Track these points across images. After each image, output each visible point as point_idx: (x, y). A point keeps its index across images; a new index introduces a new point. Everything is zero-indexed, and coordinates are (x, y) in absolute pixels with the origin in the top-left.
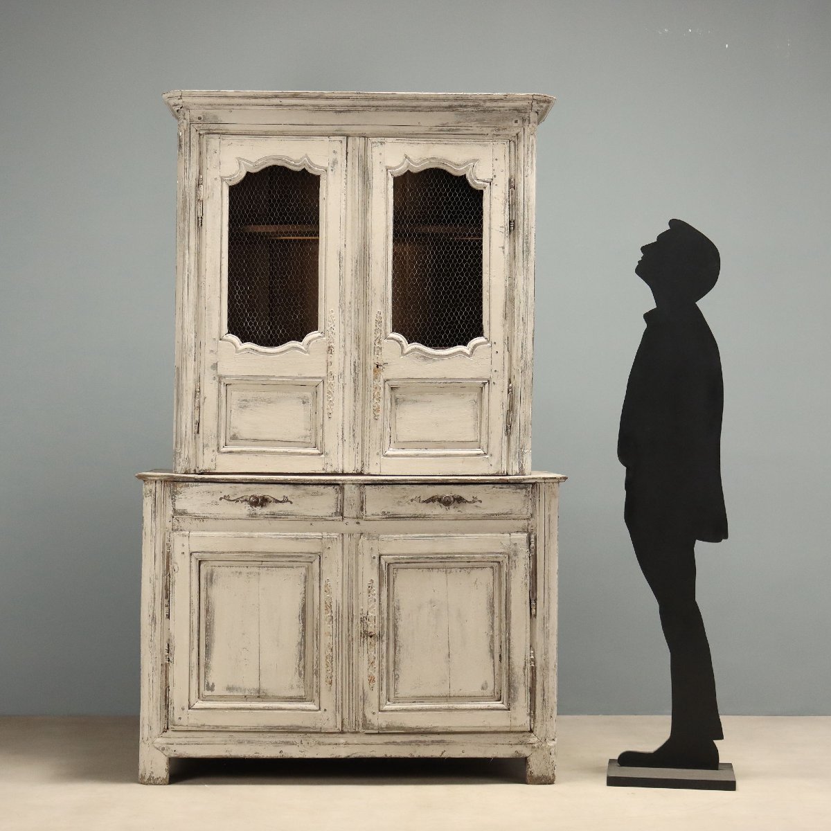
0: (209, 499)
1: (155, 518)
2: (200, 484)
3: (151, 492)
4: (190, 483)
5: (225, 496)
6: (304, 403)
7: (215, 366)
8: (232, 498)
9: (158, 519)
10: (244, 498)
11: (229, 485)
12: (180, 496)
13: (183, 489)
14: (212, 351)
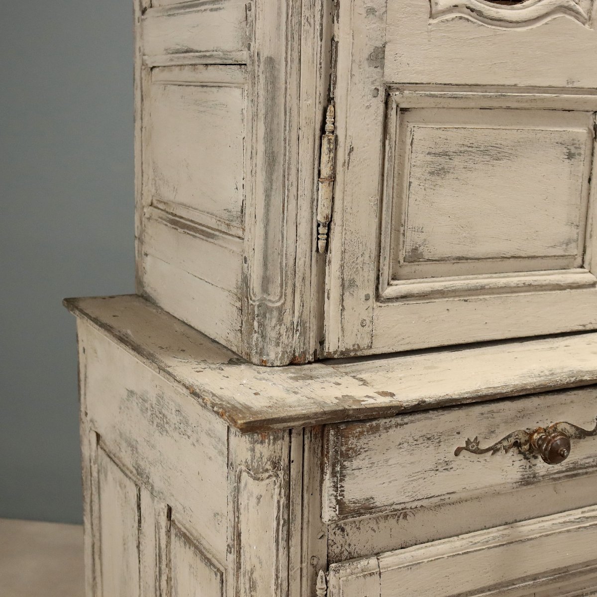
0: (428, 456)
1: (288, 540)
2: (407, 419)
3: (275, 465)
4: (382, 422)
5: (468, 442)
6: (570, 156)
7: (378, 57)
8: (484, 446)
9: (295, 541)
10: (512, 440)
11: (478, 409)
12: (356, 463)
13: (363, 440)
14: (371, 11)
